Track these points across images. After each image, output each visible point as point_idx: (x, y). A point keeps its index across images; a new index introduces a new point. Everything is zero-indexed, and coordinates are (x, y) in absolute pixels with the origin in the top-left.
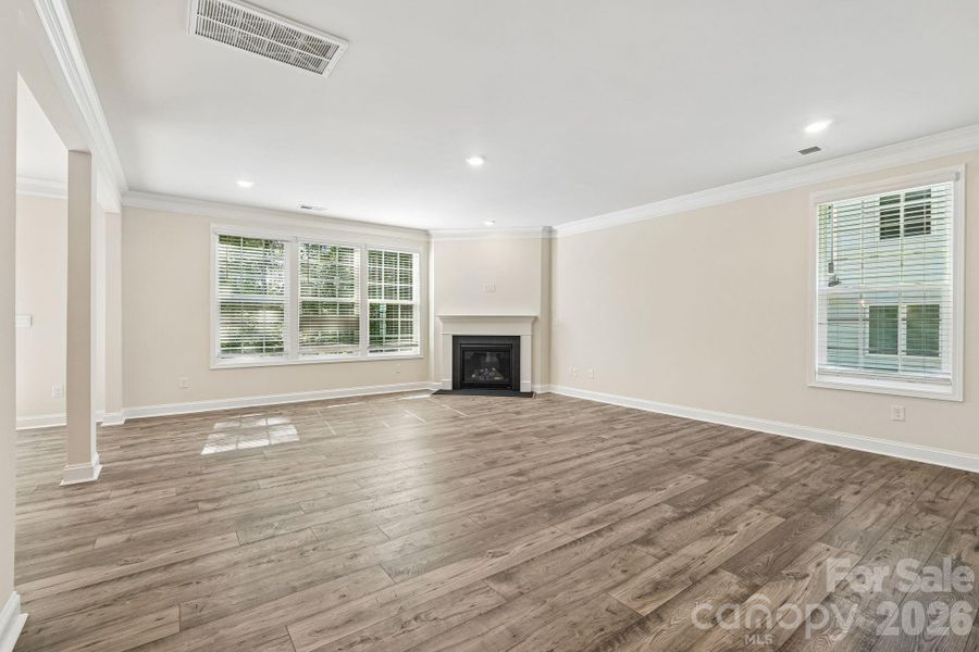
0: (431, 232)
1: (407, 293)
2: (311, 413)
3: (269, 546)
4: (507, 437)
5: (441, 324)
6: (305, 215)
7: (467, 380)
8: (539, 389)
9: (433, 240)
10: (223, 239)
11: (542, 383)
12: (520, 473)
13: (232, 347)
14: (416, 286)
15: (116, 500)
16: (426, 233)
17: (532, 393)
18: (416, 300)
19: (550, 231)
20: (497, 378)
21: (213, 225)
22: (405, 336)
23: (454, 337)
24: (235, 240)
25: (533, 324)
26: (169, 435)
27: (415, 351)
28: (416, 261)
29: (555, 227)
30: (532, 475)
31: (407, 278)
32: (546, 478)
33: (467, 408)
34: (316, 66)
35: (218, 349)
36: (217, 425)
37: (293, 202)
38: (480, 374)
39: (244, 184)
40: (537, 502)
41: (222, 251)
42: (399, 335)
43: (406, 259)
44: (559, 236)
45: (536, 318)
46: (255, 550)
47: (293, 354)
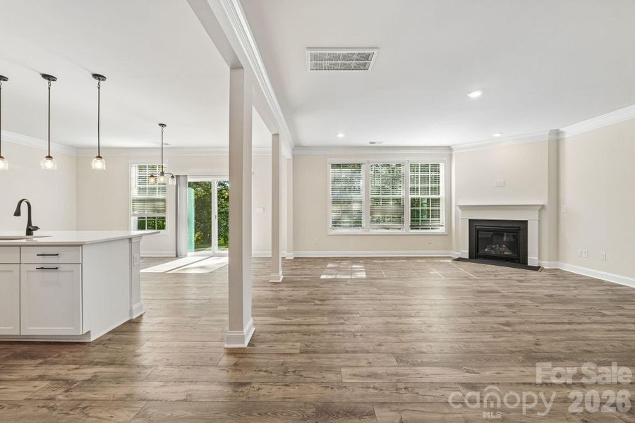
0: (452, 147)
1: (436, 190)
2: (375, 264)
3: (341, 328)
4: (503, 296)
5: (460, 211)
6: (373, 147)
7: (481, 253)
8: (546, 264)
9: (454, 153)
10: (334, 166)
11: (549, 260)
12: (507, 324)
13: (336, 223)
14: (442, 185)
15: (286, 292)
16: (449, 148)
17: (539, 267)
18: (442, 195)
19: (558, 133)
20: (505, 253)
21: (328, 159)
22: (435, 219)
23: (470, 220)
24: (338, 166)
25: (540, 211)
26: (309, 266)
27: (442, 230)
28: (442, 168)
29: (562, 129)
30: (517, 328)
31: (436, 180)
32: (530, 333)
33: (477, 272)
34: (364, 67)
35: (331, 224)
36: (330, 265)
37: (365, 141)
38: (492, 249)
39: (341, 135)
40: (516, 347)
41: (332, 173)
42: (430, 219)
43: (436, 167)
44: (566, 136)
45: (543, 206)
46: (333, 328)
47: (367, 228)
